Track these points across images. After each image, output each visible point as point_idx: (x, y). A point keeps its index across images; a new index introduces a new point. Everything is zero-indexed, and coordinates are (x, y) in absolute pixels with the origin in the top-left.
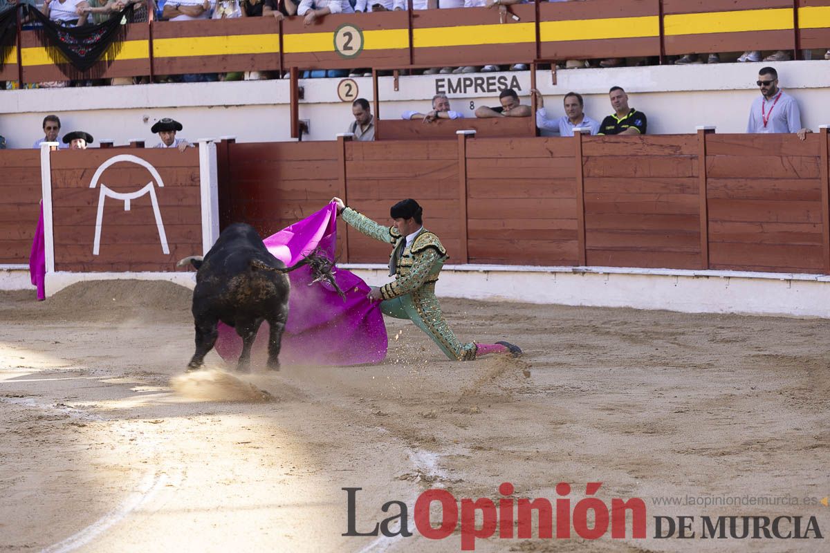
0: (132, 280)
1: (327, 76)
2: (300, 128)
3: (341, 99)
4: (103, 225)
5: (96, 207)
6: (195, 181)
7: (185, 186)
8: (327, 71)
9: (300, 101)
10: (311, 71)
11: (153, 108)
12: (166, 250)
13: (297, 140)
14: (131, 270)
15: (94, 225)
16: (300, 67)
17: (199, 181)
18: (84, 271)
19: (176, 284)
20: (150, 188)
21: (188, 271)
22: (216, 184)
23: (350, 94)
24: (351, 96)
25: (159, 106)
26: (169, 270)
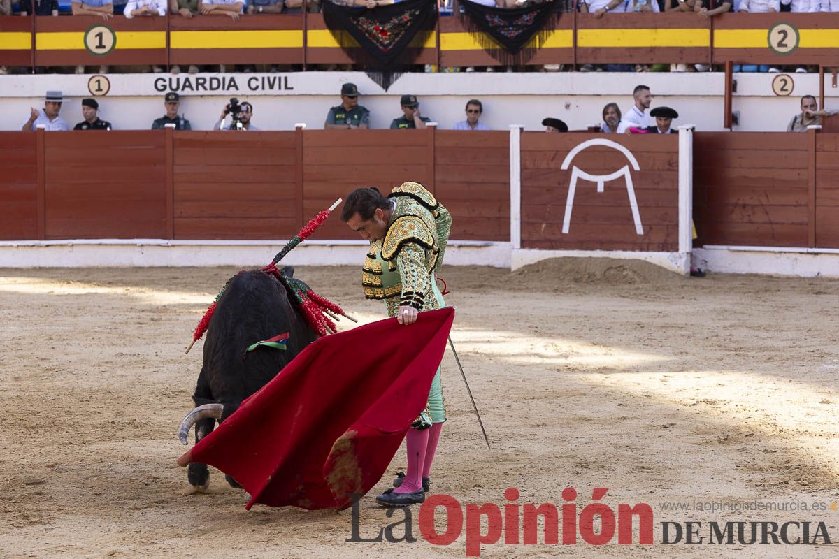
0: (604, 258)
1: (758, 71)
2: (732, 119)
3: (776, 93)
4: (574, 205)
5: (567, 189)
6: (673, 166)
7: (663, 170)
8: (759, 66)
9: (734, 94)
10: (741, 65)
11: (575, 95)
12: (640, 230)
13: (728, 130)
14: (602, 248)
15: (565, 205)
16: (734, 60)
17: (678, 166)
18: (552, 248)
19: (651, 263)
20: (625, 171)
21: (662, 250)
22: (692, 170)
23: (785, 88)
24: (787, 90)
25: (584, 93)
26: (641, 250)
